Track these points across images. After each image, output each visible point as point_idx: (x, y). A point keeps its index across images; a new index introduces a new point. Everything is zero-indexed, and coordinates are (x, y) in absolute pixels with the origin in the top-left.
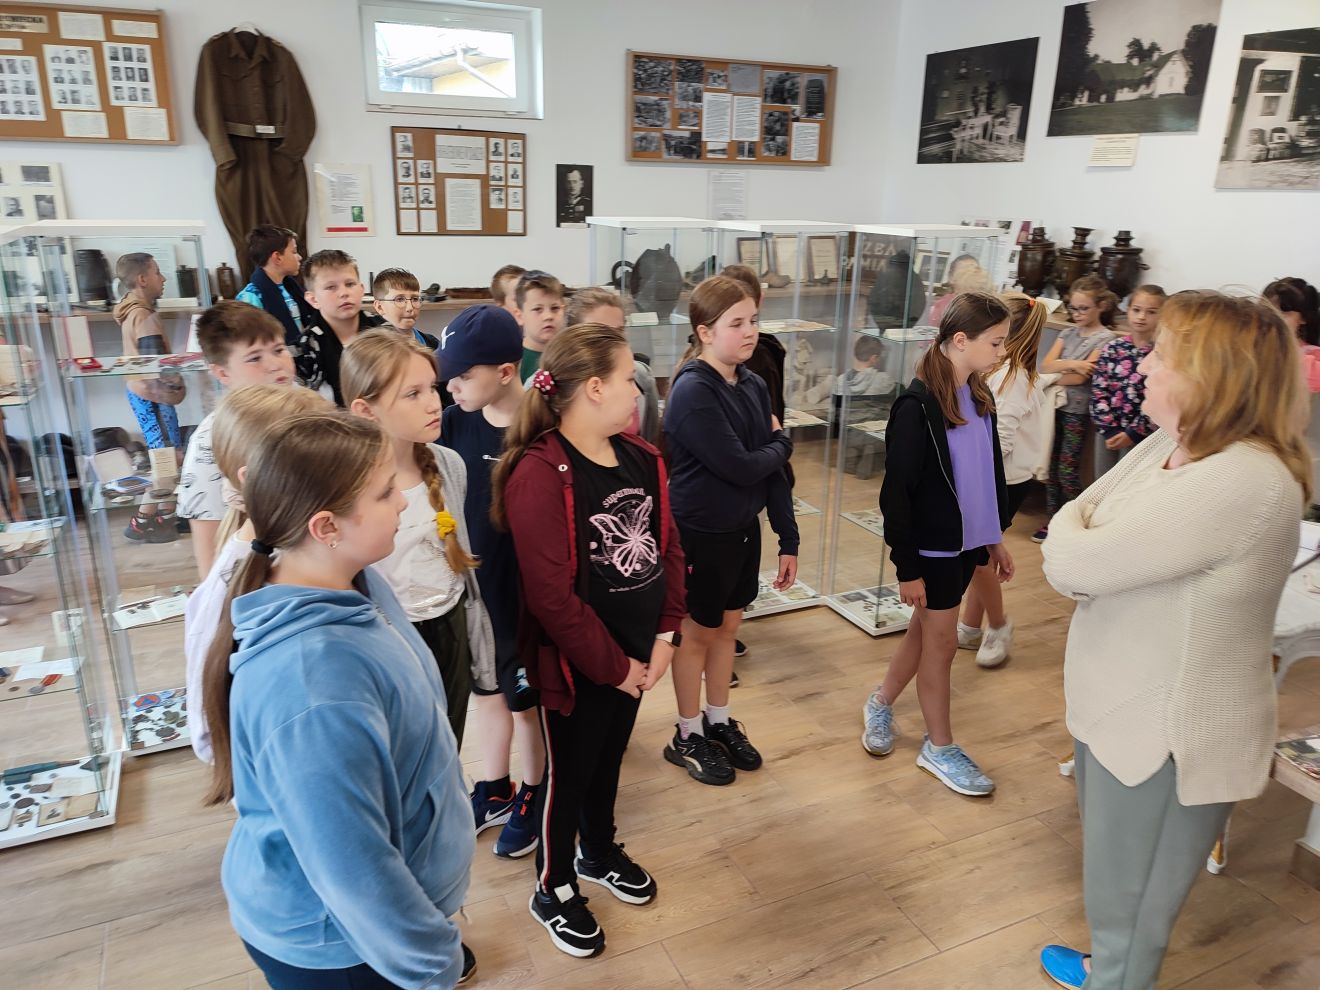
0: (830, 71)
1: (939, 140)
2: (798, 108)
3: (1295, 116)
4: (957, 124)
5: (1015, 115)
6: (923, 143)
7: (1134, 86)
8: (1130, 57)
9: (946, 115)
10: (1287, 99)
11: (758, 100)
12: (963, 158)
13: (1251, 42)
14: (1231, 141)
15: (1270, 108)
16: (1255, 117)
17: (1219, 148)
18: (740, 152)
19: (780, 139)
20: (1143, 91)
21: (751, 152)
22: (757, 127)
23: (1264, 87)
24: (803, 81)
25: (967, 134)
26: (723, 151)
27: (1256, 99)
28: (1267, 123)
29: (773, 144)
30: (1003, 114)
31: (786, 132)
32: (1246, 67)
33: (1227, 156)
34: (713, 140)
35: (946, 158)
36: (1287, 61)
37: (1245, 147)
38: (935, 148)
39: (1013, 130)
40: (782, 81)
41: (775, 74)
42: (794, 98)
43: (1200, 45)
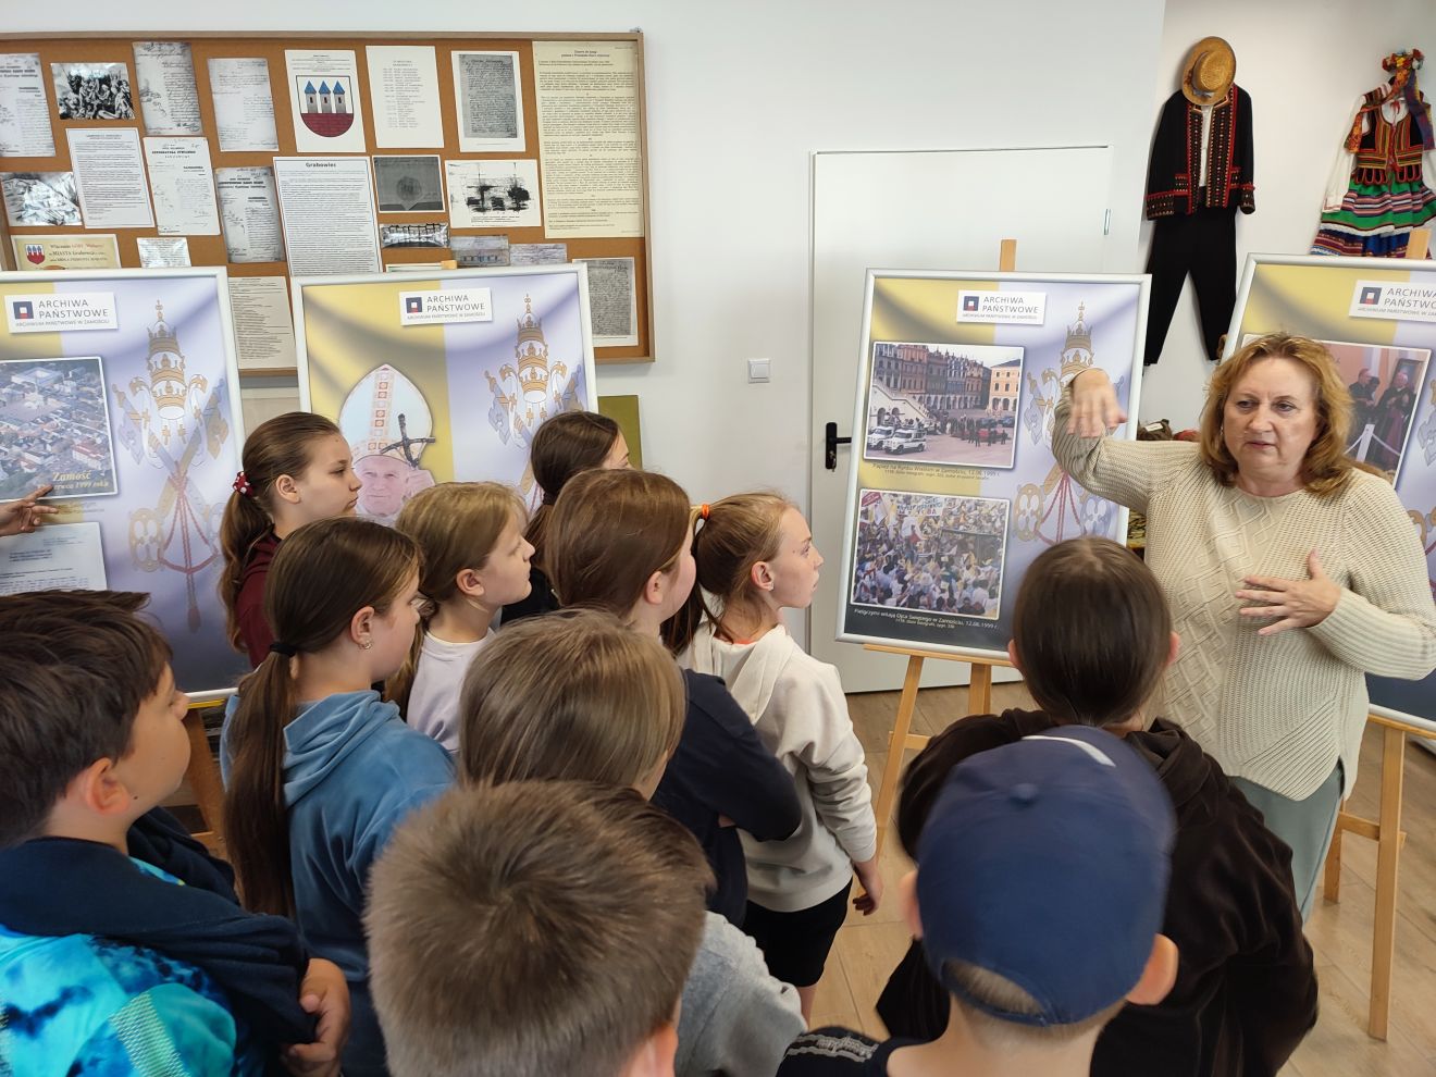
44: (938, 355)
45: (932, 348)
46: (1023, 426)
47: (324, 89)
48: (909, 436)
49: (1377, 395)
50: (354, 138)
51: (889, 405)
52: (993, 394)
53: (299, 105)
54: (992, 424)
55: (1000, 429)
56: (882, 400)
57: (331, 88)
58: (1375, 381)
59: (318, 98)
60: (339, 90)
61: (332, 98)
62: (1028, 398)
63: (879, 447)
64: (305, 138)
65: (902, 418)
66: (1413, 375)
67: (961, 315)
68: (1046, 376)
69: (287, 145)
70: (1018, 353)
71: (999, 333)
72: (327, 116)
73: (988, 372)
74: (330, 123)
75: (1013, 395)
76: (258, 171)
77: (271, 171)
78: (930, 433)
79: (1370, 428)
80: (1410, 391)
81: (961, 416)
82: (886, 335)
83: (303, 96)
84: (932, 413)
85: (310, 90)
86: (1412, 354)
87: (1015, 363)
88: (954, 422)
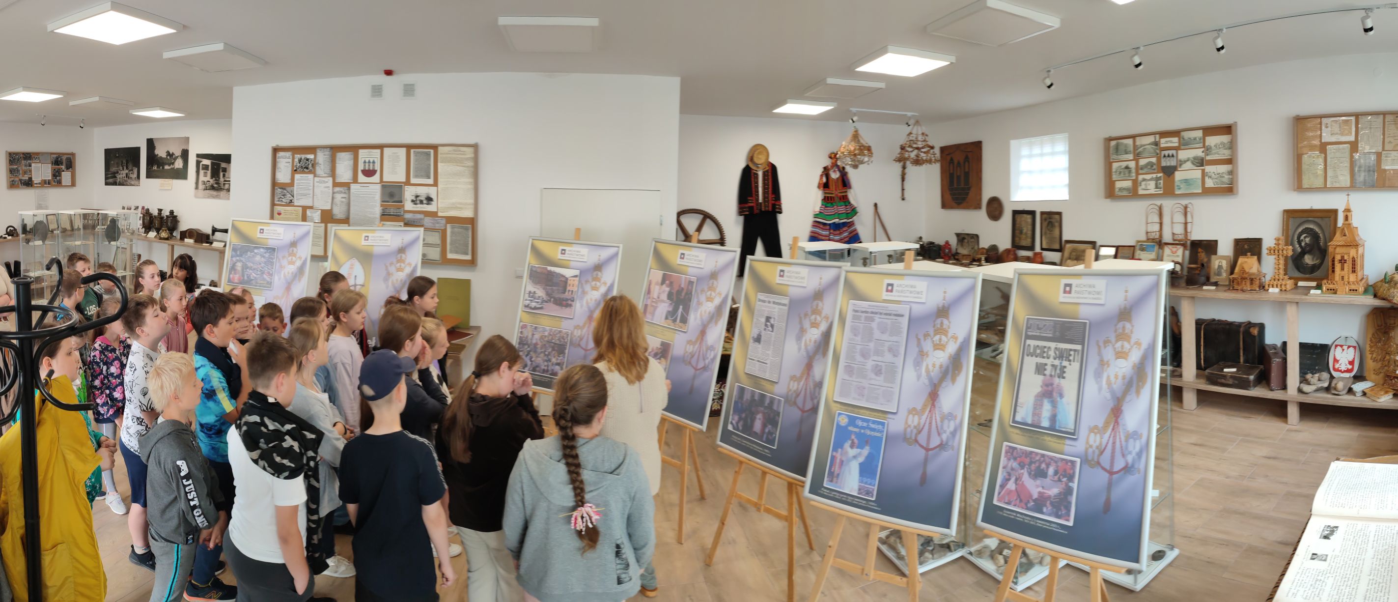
0: (73, 154)
1: (112, 177)
2: (63, 167)
3: (212, 178)
4: (118, 172)
5: (136, 170)
6: (106, 178)
7: (169, 165)
8: (167, 156)
9: (113, 169)
10: (209, 172)
11: (50, 165)
12: (121, 184)
13: (198, 156)
14: (197, 183)
15: (205, 175)
16: (202, 178)
17: (194, 186)
18: (45, 183)
19: (58, 178)
20: (172, 166)
21: (49, 183)
22: (50, 175)
23: (203, 169)
24: (64, 158)
25: (121, 176)
26: (40, 183)
27: (202, 172)
28: (206, 179)
29: (56, 180)
30: (132, 170)
31: (60, 175)
32: (198, 163)
33: (197, 188)
34: (36, 179)
35: (115, 184)
36: (207, 162)
37: (201, 186)
38: (111, 180)
39: (135, 175)
40: (57, 158)
41: (55, 156)
42: (62, 164)
43: (185, 154)
44: (550, 272)
45: (549, 268)
46: (578, 302)
47: (369, 162)
48: (538, 302)
49: (683, 294)
50: (376, 178)
51: (533, 290)
52: (568, 288)
53: (361, 167)
54: (567, 300)
55: (570, 302)
56: (531, 288)
57: (371, 161)
58: (683, 289)
59: (367, 164)
60: (374, 162)
61: (371, 164)
62: (580, 290)
63: (526, 306)
64: (361, 178)
65: (537, 295)
66: (692, 287)
67: (560, 256)
68: (587, 282)
69: (355, 180)
70: (577, 272)
71: (572, 264)
72: (369, 170)
73: (567, 279)
74: (369, 173)
75: (575, 289)
76: (346, 188)
77: (349, 189)
78: (546, 302)
79: (681, 307)
80: (691, 293)
81: (557, 296)
82: (535, 263)
83: (363, 164)
84: (548, 294)
85: (365, 162)
86: (694, 279)
87: (576, 276)
88: (554, 298)
